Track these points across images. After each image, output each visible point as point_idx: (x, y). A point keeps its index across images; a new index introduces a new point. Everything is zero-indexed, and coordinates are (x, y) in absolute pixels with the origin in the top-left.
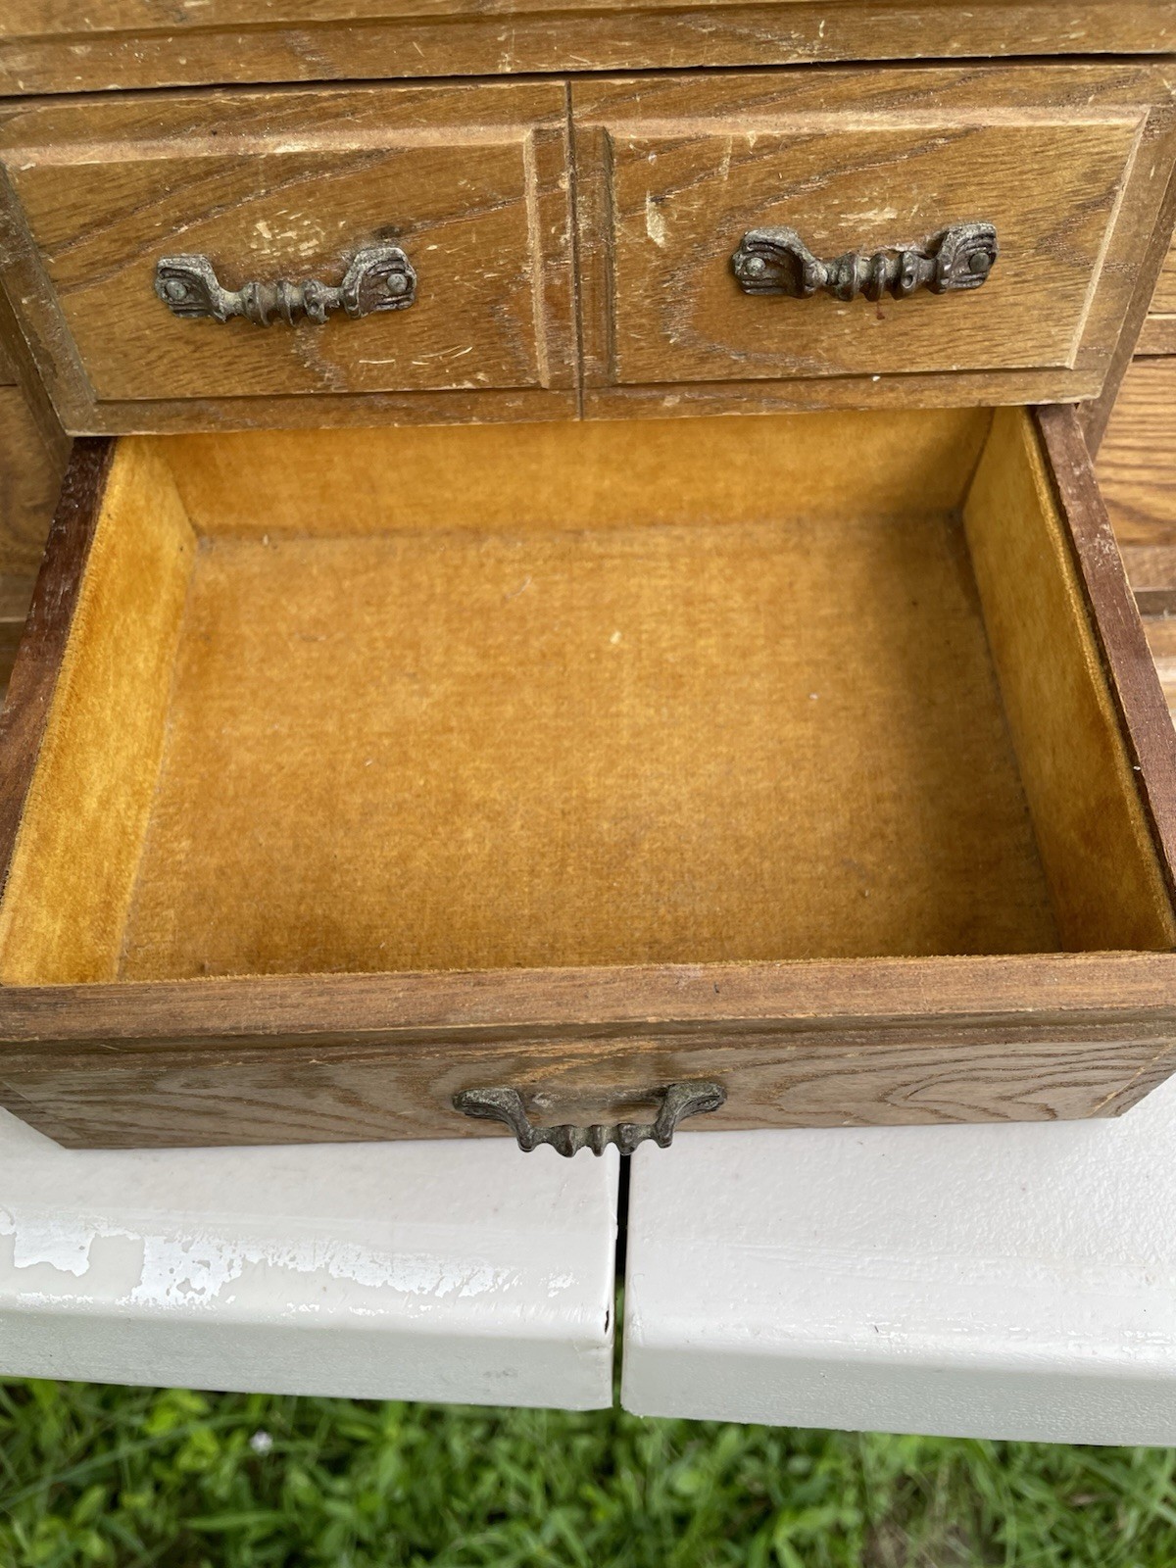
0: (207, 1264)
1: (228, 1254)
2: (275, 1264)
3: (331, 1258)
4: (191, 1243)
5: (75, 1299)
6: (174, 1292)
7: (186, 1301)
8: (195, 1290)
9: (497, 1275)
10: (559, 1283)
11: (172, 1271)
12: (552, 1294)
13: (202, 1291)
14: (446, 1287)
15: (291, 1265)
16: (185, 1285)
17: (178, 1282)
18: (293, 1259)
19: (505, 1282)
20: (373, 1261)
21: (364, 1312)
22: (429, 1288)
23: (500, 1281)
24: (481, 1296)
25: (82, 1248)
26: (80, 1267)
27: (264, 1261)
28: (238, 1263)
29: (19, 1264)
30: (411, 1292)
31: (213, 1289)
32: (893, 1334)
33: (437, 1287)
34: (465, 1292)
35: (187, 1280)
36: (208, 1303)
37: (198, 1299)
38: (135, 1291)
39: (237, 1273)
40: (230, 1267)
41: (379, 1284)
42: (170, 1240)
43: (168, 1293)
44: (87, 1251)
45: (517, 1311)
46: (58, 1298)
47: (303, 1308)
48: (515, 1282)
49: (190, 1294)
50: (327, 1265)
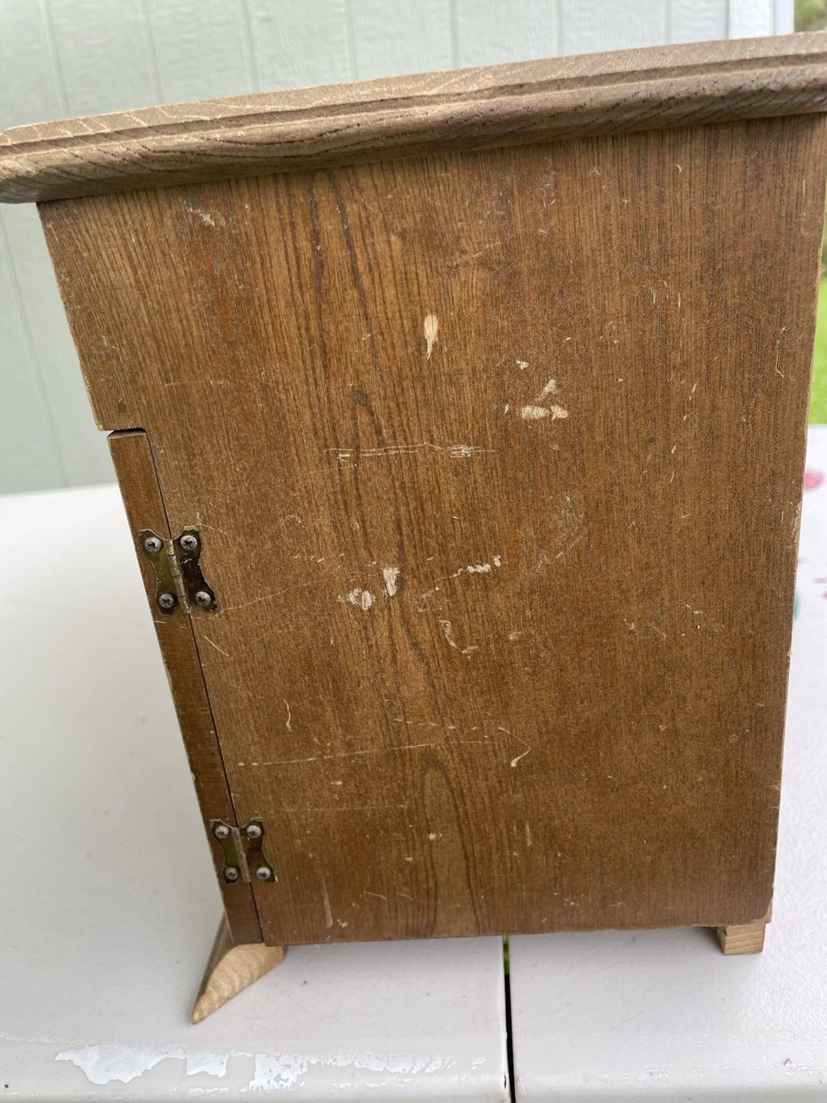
0: (289, 1067)
1: (300, 1061)
2: (325, 1064)
3: (355, 1058)
4: (280, 1057)
5: (219, 1090)
6: (273, 1082)
7: (278, 1087)
8: (283, 1080)
9: (444, 1060)
10: (477, 1062)
11: (270, 1071)
12: (474, 1068)
13: (287, 1080)
14: (417, 1068)
15: (334, 1064)
16: (278, 1078)
17: (275, 1076)
18: (334, 1061)
19: (448, 1064)
20: (377, 1058)
21: (373, 1086)
22: (408, 1070)
23: (446, 1063)
24: (436, 1072)
25: (223, 1063)
26: (222, 1072)
27: (319, 1063)
28: (305, 1065)
29: (190, 1073)
30: (399, 1072)
31: (293, 1079)
32: (660, 1076)
33: (412, 1069)
34: (428, 1070)
35: (279, 1075)
36: (291, 1087)
37: (285, 1085)
38: (251, 1083)
39: (305, 1069)
40: (301, 1066)
41: (381, 1070)
42: (268, 1056)
43: (269, 1082)
44: (225, 1065)
45: (456, 1078)
46: (210, 1091)
47: (341, 1086)
48: (454, 1063)
49: (281, 1083)
50: (353, 1062)
